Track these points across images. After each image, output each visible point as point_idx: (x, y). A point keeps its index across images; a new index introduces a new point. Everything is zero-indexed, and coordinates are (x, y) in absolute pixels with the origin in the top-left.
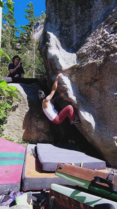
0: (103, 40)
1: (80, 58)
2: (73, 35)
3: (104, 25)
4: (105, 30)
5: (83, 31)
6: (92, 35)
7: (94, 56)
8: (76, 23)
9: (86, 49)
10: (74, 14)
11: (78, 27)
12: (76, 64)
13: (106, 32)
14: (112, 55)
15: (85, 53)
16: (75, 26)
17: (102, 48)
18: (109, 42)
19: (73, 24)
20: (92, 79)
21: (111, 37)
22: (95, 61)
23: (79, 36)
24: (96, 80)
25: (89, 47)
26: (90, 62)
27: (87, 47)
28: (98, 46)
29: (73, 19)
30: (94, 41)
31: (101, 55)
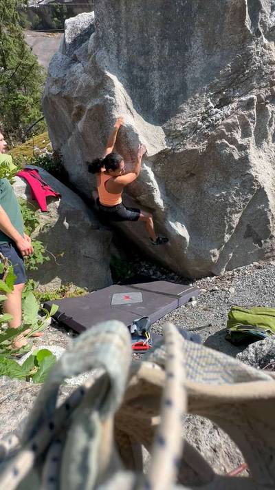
0: (206, 115)
1: (171, 137)
2: (154, 90)
3: (207, 91)
4: (209, 100)
5: (172, 87)
6: (189, 101)
7: (194, 138)
8: (160, 69)
9: (182, 124)
10: (156, 51)
11: (162, 77)
12: (166, 147)
13: (211, 105)
14: (219, 142)
15: (180, 131)
16: (156, 74)
17: (207, 128)
18: (216, 121)
19: (154, 69)
20: (187, 172)
21: (216, 113)
22: (196, 147)
23: (164, 94)
24: (192, 175)
25: (186, 123)
26: (189, 147)
27: (183, 122)
28: (200, 123)
29: (155, 59)
30: (195, 115)
31: (204, 140)
